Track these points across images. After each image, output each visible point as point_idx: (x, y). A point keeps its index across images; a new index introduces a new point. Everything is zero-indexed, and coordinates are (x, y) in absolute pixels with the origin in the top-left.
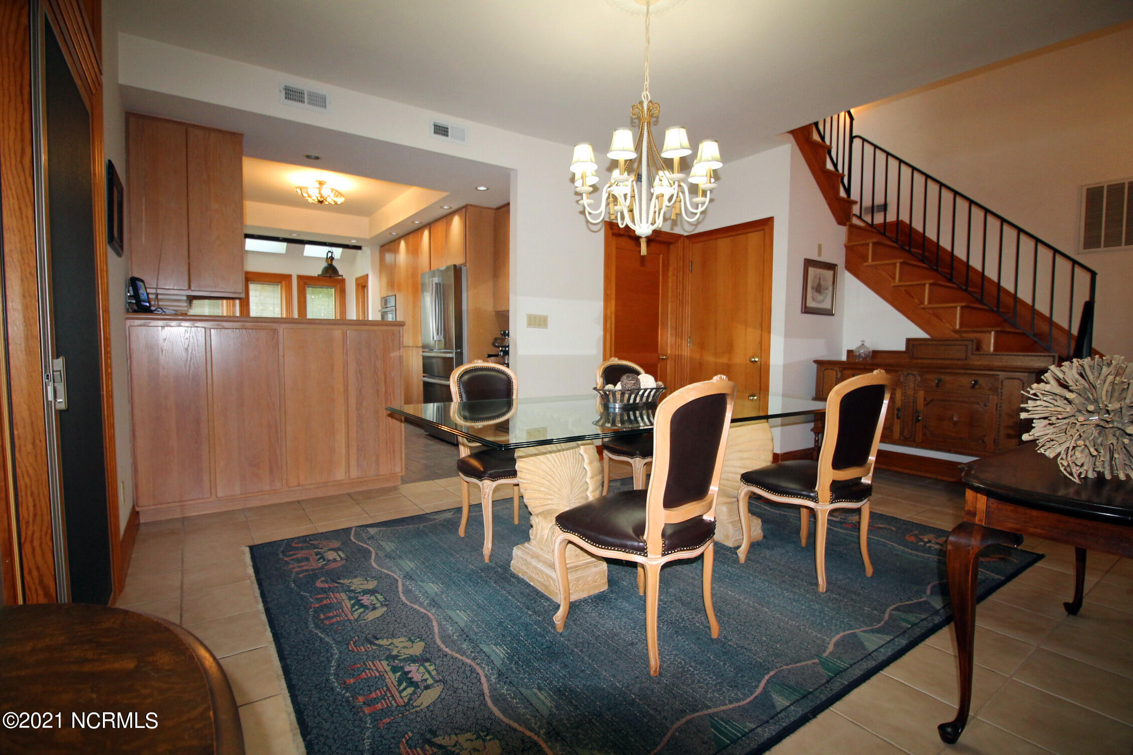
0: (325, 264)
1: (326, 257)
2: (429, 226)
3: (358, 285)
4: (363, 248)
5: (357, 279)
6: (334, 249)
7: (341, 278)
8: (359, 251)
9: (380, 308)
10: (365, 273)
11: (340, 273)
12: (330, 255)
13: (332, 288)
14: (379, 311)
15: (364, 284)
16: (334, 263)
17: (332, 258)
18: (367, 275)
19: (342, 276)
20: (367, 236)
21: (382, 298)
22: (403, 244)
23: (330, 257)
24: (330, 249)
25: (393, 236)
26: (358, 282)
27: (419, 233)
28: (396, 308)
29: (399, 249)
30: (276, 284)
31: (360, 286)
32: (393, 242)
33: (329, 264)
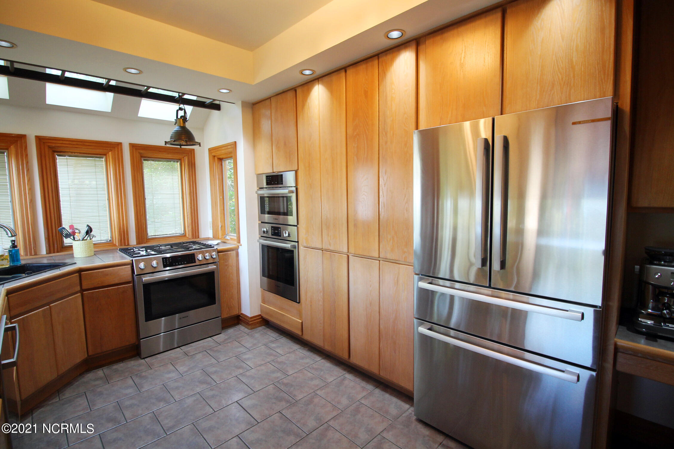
0: (176, 128)
1: (175, 118)
2: (415, 43)
3: (212, 157)
4: (223, 105)
5: (211, 150)
6: (189, 108)
9: (256, 188)
10: (230, 140)
12: (181, 113)
13: (178, 162)
16: (188, 126)
17: (184, 119)
18: (236, 143)
21: (259, 175)
23: (181, 117)
24: (182, 106)
25: (305, 76)
26: (213, 154)
27: (376, 62)
28: (297, 189)
29: (308, 100)
30: (99, 156)
31: (216, 158)
32: (294, 89)
33: (181, 127)
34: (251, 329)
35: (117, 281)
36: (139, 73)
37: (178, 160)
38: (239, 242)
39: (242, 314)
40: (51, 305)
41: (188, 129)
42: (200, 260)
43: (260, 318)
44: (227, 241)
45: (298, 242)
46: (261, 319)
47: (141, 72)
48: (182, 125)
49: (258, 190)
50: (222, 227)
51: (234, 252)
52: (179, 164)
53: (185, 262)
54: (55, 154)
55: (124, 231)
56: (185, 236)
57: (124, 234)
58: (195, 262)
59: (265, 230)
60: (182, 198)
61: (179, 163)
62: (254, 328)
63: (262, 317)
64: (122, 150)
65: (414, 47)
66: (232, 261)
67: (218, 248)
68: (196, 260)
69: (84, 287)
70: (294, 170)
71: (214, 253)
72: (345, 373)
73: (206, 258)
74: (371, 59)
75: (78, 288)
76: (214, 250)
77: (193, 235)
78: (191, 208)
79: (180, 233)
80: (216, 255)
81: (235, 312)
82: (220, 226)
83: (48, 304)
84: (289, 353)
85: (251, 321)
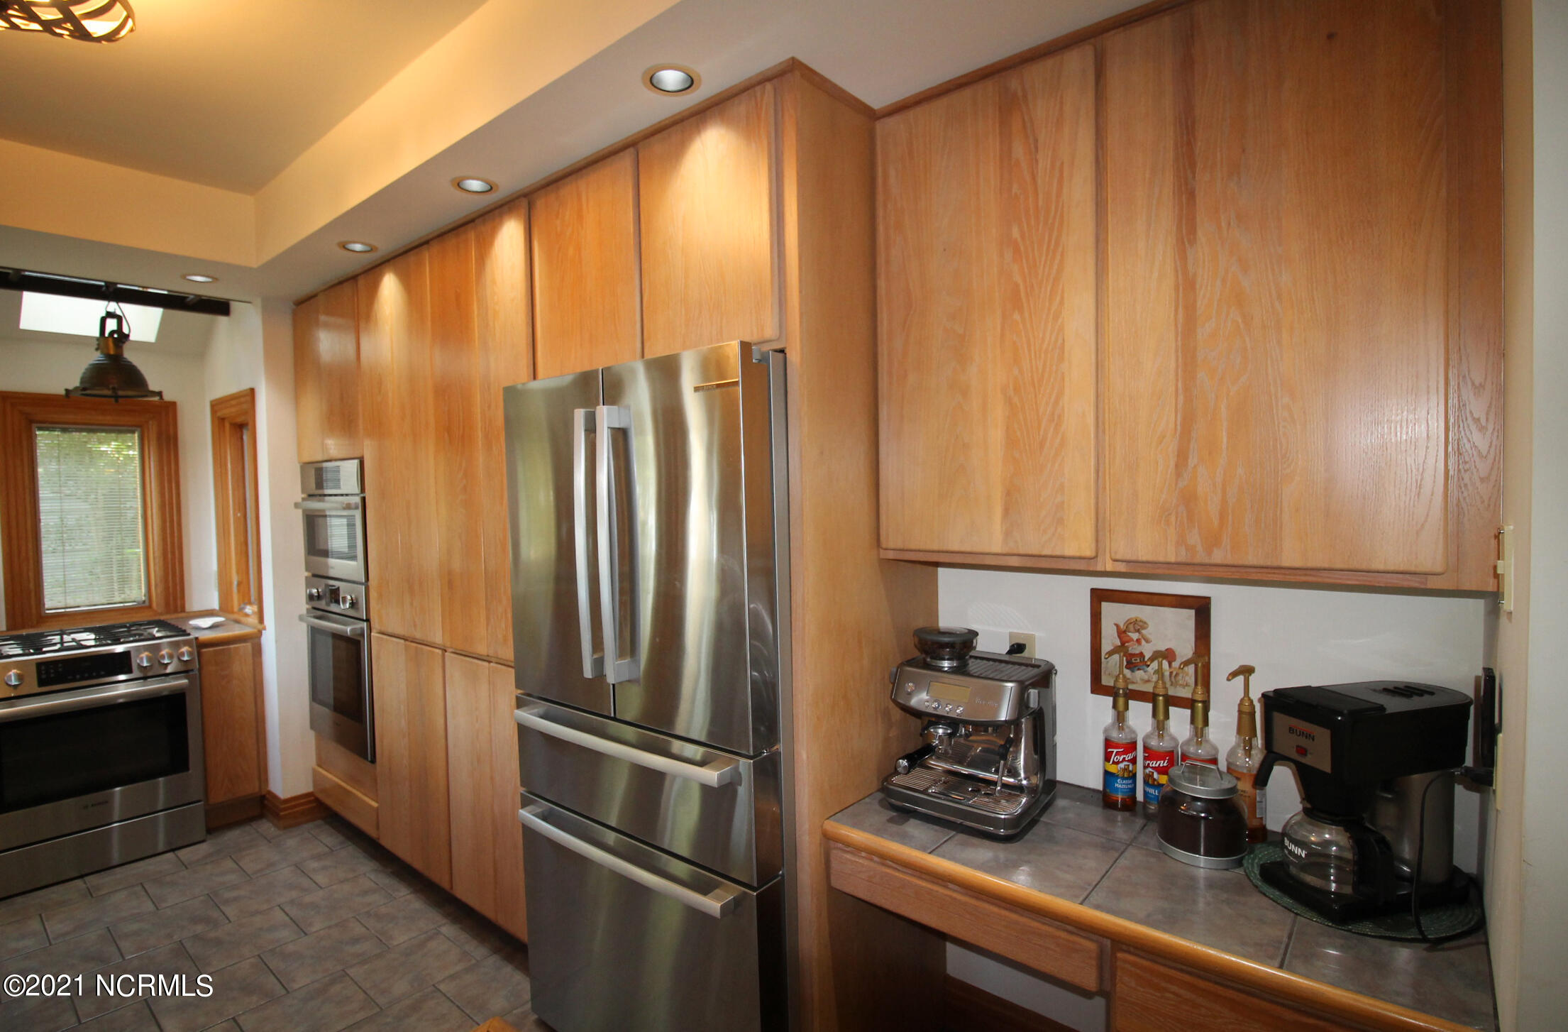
0: (95, 357)
1: (97, 333)
2: (524, 202)
3: (219, 421)
4: (234, 306)
5: (216, 405)
6: (130, 311)
7: (157, 399)
8: (222, 320)
9: (299, 496)
10: (245, 386)
11: (153, 386)
12: (111, 325)
13: (133, 432)
14: (297, 505)
15: (239, 420)
16: (129, 355)
17: (121, 337)
18: (252, 391)
19: (160, 394)
20: (252, 259)
21: (305, 466)
22: (390, 287)
23: (112, 333)
24: (113, 307)
25: (355, 254)
26: (219, 414)
27: (472, 235)
28: (364, 499)
29: (376, 306)
31: (227, 425)
32: (353, 278)
33: (108, 356)
34: (285, 828)
37: (133, 428)
38: (261, 620)
39: (270, 793)
41: (129, 362)
42: (143, 667)
43: (310, 802)
44: (244, 619)
45: (368, 620)
46: (314, 805)
48: (112, 352)
49: (303, 499)
50: (239, 584)
51: (249, 645)
52: (136, 438)
53: (103, 673)
56: (150, 607)
58: (128, 672)
59: (314, 591)
60: (142, 517)
61: (136, 435)
62: (291, 826)
63: (317, 800)
65: (524, 211)
66: (240, 667)
67: (205, 637)
68: (134, 667)
70: (356, 456)
71: (185, 649)
72: (444, 925)
73: (162, 661)
74: (462, 229)
76: (186, 643)
77: (167, 604)
78: (164, 540)
79: (134, 602)
80: (190, 654)
81: (250, 788)
82: (235, 583)
84: (342, 882)
85: (285, 809)
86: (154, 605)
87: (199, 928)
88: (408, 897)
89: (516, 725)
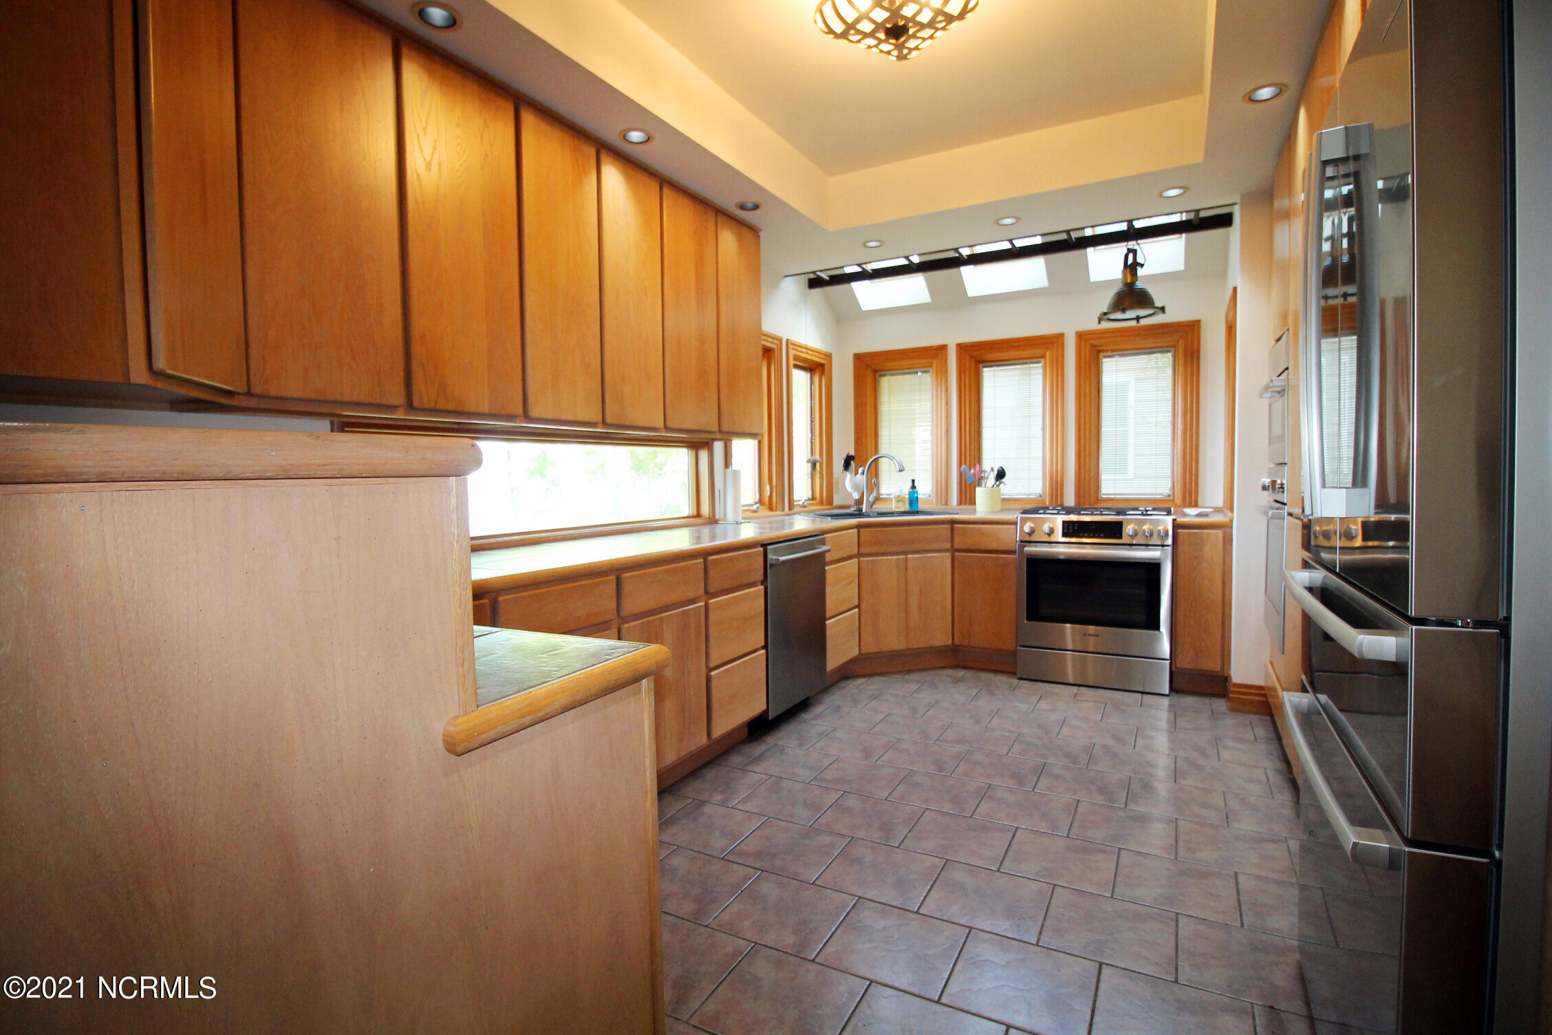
4: (1233, 214)
5: (1227, 316)
10: (1232, 287)
12: (1130, 258)
17: (1135, 268)
18: (1235, 290)
23: (1130, 265)
26: (1228, 323)
30: (1035, 360)
35: (994, 546)
36: (1017, 222)
38: (1232, 510)
39: (1229, 675)
40: (909, 556)
41: (1141, 286)
42: (1129, 535)
43: (1257, 694)
45: (1287, 504)
47: (1018, 219)
48: (1129, 281)
51: (1219, 533)
53: (1102, 535)
54: (981, 366)
55: (1057, 482)
56: (1173, 500)
57: (1056, 487)
58: (1120, 537)
59: (1267, 481)
64: (1063, 344)
66: (1211, 551)
67: (1178, 520)
68: (1124, 534)
69: (956, 547)
73: (1145, 534)
75: (948, 546)
79: (1162, 492)
81: (1212, 666)
83: (905, 553)
84: (1240, 765)
85: (1235, 692)
86: (1176, 501)
87: (1112, 743)
88: (1288, 803)
89: (1301, 610)
